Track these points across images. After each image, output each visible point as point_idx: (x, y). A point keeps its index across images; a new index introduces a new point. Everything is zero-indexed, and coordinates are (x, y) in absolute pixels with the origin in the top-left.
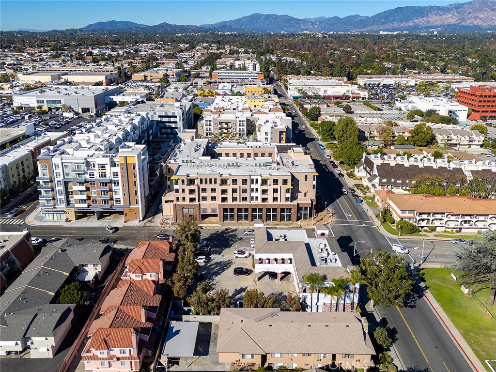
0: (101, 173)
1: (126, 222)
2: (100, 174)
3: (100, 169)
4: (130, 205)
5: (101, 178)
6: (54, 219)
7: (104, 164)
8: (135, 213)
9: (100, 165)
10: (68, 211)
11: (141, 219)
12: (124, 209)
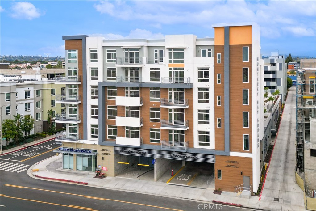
0: (173, 71)
1: (218, 192)
2: (170, 73)
3: (173, 59)
4: (230, 150)
5: (173, 82)
6: (77, 170)
7: (182, 49)
8: (242, 173)
9: (173, 50)
10: (103, 154)
11: (255, 190)
12: (216, 160)
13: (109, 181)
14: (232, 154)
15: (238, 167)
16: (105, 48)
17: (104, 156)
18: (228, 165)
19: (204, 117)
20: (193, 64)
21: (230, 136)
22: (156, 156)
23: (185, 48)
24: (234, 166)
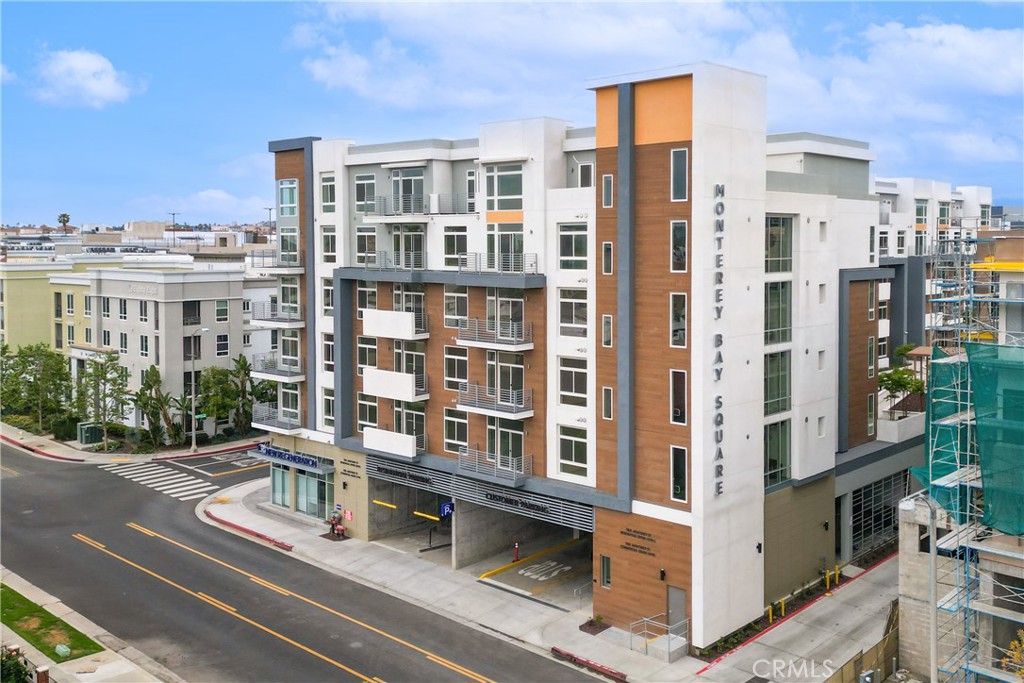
0: (496, 233)
1: (593, 626)
3: (496, 198)
4: (634, 494)
5: (496, 269)
6: (297, 510)
7: (518, 165)
8: (663, 575)
9: (496, 169)
10: (345, 473)
12: (597, 522)
14: (640, 508)
15: (653, 555)
16: (353, 171)
17: (347, 479)
18: (627, 544)
19: (575, 381)
20: (545, 210)
22: (454, 490)
23: (524, 161)
24: (643, 550)
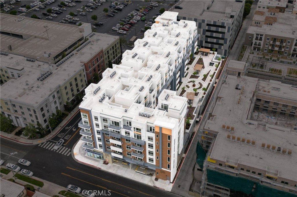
1: (156, 179)
2: (135, 135)
4: (162, 168)
6: (94, 157)
8: (166, 176)
11: (172, 181)
13: (110, 167)
14: (162, 169)
15: (165, 174)
17: (106, 156)
18: (161, 172)
19: (151, 153)
20: (146, 134)
21: (162, 163)
22: (130, 162)
23: (141, 129)
24: (163, 173)
